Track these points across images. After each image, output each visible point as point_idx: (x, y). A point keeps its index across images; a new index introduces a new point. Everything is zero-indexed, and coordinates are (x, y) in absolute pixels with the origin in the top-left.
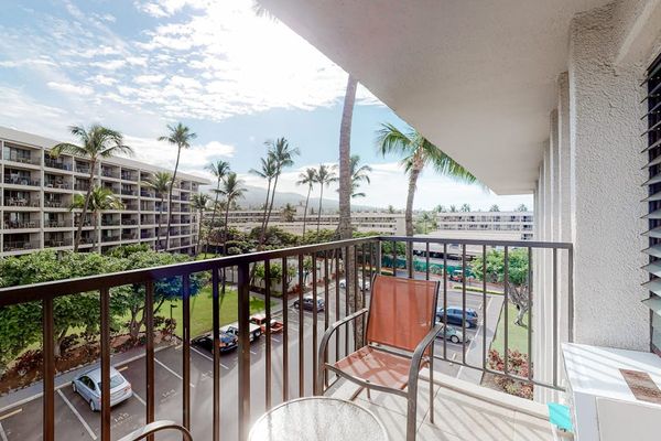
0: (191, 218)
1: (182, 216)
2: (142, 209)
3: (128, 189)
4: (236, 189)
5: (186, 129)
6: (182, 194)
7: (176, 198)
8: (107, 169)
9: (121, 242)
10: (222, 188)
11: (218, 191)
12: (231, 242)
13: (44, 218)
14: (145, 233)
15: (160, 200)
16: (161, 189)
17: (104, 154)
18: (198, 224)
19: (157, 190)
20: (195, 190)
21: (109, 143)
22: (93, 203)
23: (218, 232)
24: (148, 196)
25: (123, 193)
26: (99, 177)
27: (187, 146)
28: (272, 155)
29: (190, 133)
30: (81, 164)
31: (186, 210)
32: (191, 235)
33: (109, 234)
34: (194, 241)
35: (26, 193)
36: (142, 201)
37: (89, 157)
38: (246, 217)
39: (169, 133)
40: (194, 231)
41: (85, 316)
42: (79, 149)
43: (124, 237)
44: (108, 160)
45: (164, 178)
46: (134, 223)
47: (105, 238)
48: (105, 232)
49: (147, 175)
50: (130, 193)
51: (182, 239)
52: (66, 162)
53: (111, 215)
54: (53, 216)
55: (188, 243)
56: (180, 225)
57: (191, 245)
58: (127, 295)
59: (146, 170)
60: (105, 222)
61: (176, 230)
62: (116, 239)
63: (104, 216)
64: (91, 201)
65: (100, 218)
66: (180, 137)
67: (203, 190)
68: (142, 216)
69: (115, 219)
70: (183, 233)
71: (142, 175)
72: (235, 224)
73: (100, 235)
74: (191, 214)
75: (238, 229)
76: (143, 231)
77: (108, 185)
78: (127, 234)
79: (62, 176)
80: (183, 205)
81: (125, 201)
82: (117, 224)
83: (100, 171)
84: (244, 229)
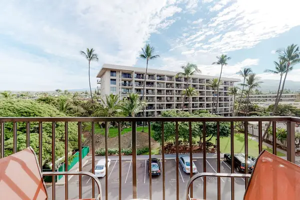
0: (230, 99)
1: (225, 98)
2: (207, 95)
3: (201, 87)
4: (254, 82)
5: (226, 56)
6: (225, 88)
7: (222, 89)
8: (194, 79)
9: (199, 109)
10: (246, 83)
11: (244, 85)
12: (254, 112)
13: (175, 99)
14: (208, 105)
15: (214, 91)
16: (215, 86)
17: (191, 74)
18: (233, 102)
19: (212, 87)
20: (232, 85)
21: (193, 70)
22: (188, 93)
23: (245, 106)
24: (209, 89)
25: (200, 89)
26: (191, 83)
27: (226, 64)
28: (283, 58)
29: (227, 57)
30: (186, 79)
31: (227, 95)
32: (229, 107)
33: (195, 105)
34: (231, 110)
35: (171, 91)
36: (207, 92)
37: (186, 76)
38: (266, 98)
39: (217, 60)
40: (231, 105)
41: (183, 135)
42: (183, 74)
43: (200, 107)
44: (193, 76)
45: (215, 81)
46: (204, 101)
47: (193, 107)
48: (193, 104)
49: (208, 80)
50: (202, 89)
51: (225, 109)
52: (181, 79)
53: (195, 97)
54: (178, 98)
55: (228, 111)
56: (224, 102)
57: (230, 112)
58: (197, 130)
59: (208, 78)
60: (193, 101)
61: (222, 105)
62: (196, 107)
63: (193, 98)
64: (188, 92)
65: (191, 99)
66: (222, 61)
67: (235, 85)
68: (207, 98)
69: (197, 99)
70: (225, 106)
71: (207, 81)
72: (257, 102)
73: (191, 105)
74: (229, 97)
75: (259, 105)
76: (207, 104)
77: (194, 86)
78: (201, 105)
79: (180, 84)
80: (225, 93)
81: (200, 92)
82: (197, 101)
83: (192, 81)
84: (263, 105)
